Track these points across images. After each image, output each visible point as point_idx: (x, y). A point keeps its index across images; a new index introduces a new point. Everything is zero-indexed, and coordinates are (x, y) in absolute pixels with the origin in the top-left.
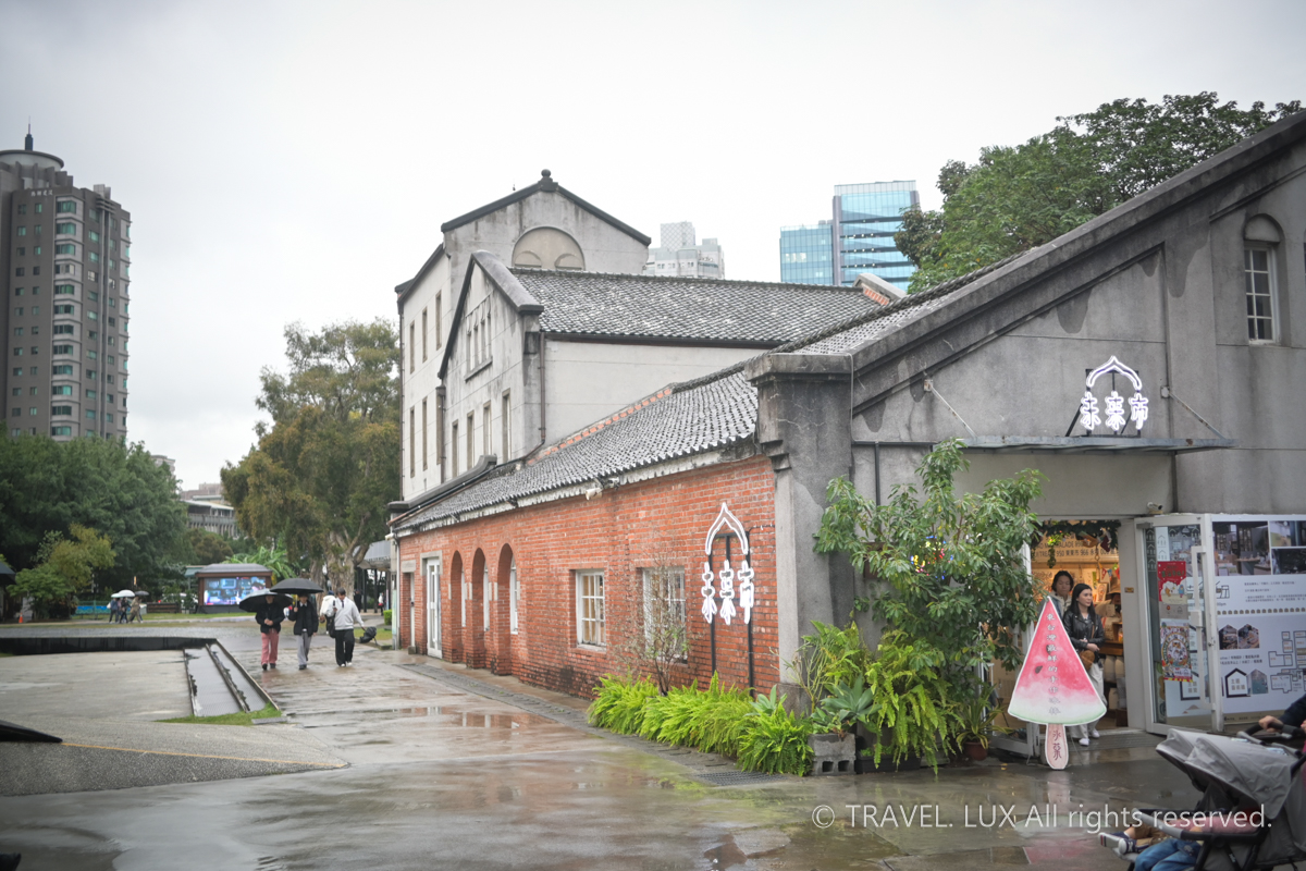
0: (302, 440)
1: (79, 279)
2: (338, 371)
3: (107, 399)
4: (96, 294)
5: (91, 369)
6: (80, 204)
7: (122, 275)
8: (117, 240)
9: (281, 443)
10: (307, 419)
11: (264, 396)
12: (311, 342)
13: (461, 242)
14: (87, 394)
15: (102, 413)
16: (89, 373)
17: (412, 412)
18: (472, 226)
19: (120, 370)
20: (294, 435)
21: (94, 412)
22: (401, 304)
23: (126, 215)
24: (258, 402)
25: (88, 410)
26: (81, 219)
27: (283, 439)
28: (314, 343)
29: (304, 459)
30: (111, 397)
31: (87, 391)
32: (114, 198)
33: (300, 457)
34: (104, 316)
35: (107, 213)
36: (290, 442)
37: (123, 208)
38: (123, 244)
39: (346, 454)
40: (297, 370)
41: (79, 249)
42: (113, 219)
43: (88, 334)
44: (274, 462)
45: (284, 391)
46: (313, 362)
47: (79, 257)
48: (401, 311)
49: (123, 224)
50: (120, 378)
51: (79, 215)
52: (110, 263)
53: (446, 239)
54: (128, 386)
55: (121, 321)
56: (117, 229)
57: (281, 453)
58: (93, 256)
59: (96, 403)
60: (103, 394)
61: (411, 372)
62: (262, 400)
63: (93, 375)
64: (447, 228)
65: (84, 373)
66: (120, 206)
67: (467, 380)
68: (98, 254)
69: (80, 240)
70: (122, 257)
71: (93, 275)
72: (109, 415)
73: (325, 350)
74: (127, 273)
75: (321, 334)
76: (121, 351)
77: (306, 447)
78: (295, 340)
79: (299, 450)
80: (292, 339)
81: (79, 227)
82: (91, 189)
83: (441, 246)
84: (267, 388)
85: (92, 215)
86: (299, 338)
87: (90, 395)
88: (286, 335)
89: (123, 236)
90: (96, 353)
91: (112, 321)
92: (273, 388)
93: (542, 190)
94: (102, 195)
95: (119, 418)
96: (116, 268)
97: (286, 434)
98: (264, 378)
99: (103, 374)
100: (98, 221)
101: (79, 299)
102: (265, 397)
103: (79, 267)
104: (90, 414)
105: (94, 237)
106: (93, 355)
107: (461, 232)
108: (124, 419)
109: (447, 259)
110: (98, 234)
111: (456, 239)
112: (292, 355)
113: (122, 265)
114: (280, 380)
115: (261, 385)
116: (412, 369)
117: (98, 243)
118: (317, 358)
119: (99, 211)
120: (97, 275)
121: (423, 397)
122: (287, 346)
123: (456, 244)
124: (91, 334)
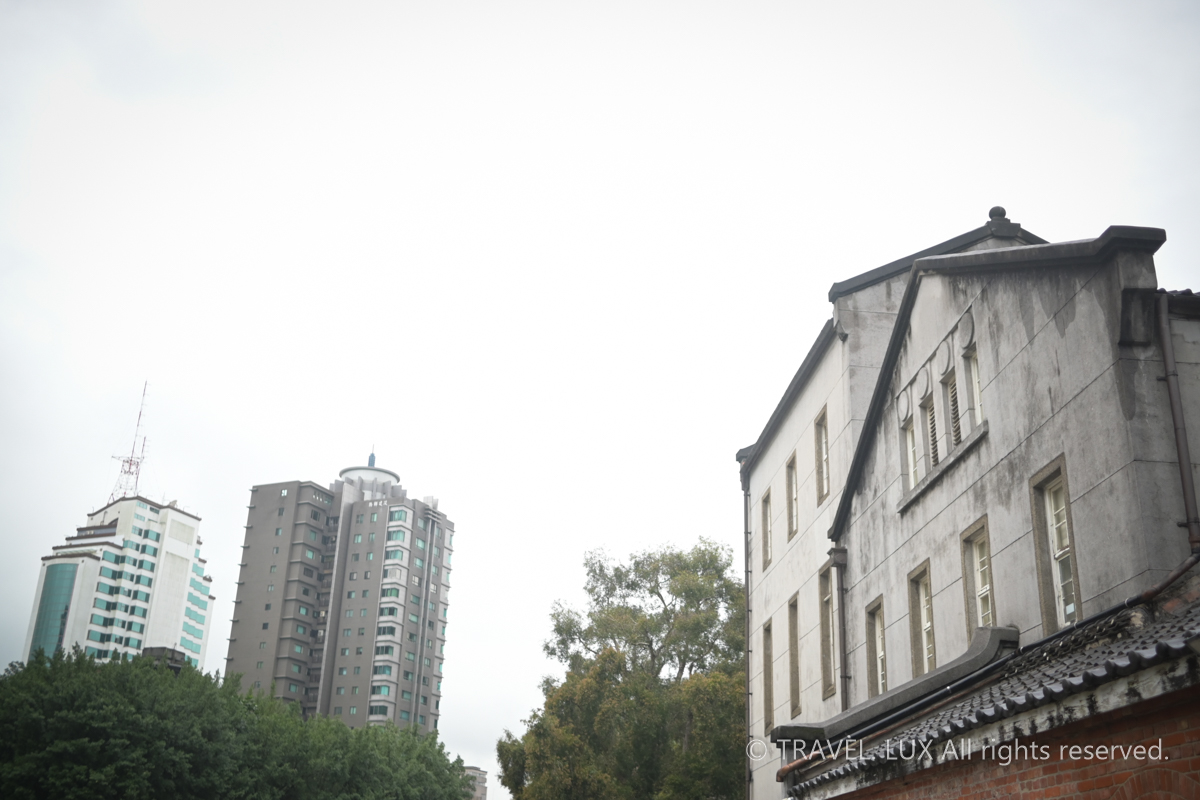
0: (600, 697)
1: (404, 584)
2: (650, 612)
3: (421, 700)
4: (419, 598)
5: (408, 670)
6: (410, 514)
7: (443, 581)
8: (441, 549)
9: (572, 699)
10: (608, 666)
11: (554, 639)
12: (616, 575)
13: (863, 312)
14: (403, 695)
15: (416, 715)
16: (407, 674)
17: (768, 630)
18: (881, 288)
19: (435, 673)
20: (589, 687)
21: (408, 713)
22: (746, 476)
23: (451, 525)
24: (547, 647)
25: (403, 711)
26: (410, 527)
27: (575, 694)
28: (620, 575)
29: (602, 722)
30: (425, 699)
31: (403, 691)
32: (440, 509)
33: (597, 719)
34: (424, 619)
35: (433, 522)
36: (584, 698)
37: (448, 518)
38: (446, 552)
39: (657, 719)
40: (597, 609)
41: (406, 554)
42: (439, 528)
43: (408, 636)
44: (561, 725)
45: (580, 633)
46: (616, 601)
47: (405, 563)
48: (746, 486)
49: (448, 533)
50: (435, 680)
51: (409, 524)
52: (433, 569)
53: (838, 310)
54: (441, 689)
55: (440, 625)
56: (442, 537)
57: (571, 714)
58: (418, 562)
59: (410, 704)
60: (417, 695)
61: (765, 568)
62: (551, 645)
63: (410, 677)
64: (840, 293)
65: (402, 673)
66: (445, 516)
67: (904, 512)
68: (423, 561)
69: (408, 547)
70: (445, 564)
71: (417, 579)
72: (422, 716)
73: (633, 586)
74: (448, 580)
75: (628, 564)
76: (437, 654)
77: (605, 705)
78: (597, 572)
79: (595, 710)
80: (592, 570)
81: (408, 534)
82: (422, 500)
83: (830, 322)
84: (559, 630)
85: (421, 524)
86: (601, 568)
87: (406, 696)
88: (586, 564)
89: (447, 544)
90: (414, 654)
91: (431, 624)
92: (566, 630)
93: (994, 236)
94: (431, 506)
95: (431, 720)
96: (438, 574)
97: (579, 686)
98: (555, 616)
99: (419, 676)
100: (425, 529)
101: (402, 603)
102: (555, 641)
103: (405, 572)
104: (404, 715)
105: (420, 544)
106: (411, 657)
107: (864, 298)
108: (436, 721)
109: (840, 342)
110: (424, 541)
111: (855, 308)
112: (591, 591)
113: (444, 571)
114: (576, 618)
115: (551, 625)
116: (766, 564)
117: (424, 550)
118: (624, 597)
119: (426, 520)
120: (421, 580)
121: (788, 596)
122: (587, 578)
123: (856, 316)
124: (412, 636)
